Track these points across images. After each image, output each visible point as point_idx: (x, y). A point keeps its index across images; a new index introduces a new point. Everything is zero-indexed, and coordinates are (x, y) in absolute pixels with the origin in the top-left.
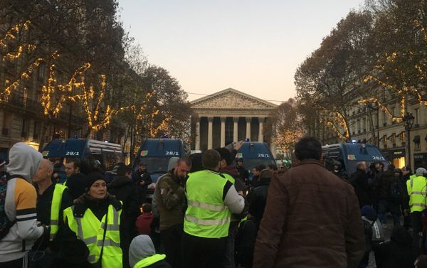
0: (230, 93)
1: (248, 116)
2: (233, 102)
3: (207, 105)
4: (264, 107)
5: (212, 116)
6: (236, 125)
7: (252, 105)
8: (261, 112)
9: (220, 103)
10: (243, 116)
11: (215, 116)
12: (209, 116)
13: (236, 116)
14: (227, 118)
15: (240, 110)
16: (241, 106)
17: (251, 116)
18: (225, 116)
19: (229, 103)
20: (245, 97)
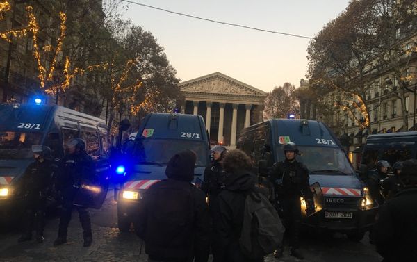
0: (217, 76)
1: (236, 102)
2: (221, 87)
3: (194, 89)
4: (252, 94)
5: (198, 100)
6: (222, 111)
7: (240, 91)
8: (248, 99)
9: (206, 87)
10: (230, 102)
11: (202, 100)
12: (194, 100)
13: (223, 101)
14: (214, 103)
15: (227, 95)
16: (228, 92)
17: (238, 103)
18: (212, 101)
19: (216, 87)
20: (232, 82)
